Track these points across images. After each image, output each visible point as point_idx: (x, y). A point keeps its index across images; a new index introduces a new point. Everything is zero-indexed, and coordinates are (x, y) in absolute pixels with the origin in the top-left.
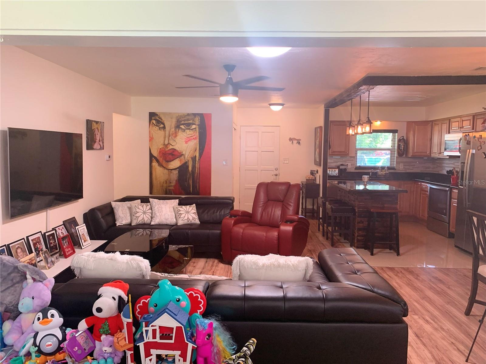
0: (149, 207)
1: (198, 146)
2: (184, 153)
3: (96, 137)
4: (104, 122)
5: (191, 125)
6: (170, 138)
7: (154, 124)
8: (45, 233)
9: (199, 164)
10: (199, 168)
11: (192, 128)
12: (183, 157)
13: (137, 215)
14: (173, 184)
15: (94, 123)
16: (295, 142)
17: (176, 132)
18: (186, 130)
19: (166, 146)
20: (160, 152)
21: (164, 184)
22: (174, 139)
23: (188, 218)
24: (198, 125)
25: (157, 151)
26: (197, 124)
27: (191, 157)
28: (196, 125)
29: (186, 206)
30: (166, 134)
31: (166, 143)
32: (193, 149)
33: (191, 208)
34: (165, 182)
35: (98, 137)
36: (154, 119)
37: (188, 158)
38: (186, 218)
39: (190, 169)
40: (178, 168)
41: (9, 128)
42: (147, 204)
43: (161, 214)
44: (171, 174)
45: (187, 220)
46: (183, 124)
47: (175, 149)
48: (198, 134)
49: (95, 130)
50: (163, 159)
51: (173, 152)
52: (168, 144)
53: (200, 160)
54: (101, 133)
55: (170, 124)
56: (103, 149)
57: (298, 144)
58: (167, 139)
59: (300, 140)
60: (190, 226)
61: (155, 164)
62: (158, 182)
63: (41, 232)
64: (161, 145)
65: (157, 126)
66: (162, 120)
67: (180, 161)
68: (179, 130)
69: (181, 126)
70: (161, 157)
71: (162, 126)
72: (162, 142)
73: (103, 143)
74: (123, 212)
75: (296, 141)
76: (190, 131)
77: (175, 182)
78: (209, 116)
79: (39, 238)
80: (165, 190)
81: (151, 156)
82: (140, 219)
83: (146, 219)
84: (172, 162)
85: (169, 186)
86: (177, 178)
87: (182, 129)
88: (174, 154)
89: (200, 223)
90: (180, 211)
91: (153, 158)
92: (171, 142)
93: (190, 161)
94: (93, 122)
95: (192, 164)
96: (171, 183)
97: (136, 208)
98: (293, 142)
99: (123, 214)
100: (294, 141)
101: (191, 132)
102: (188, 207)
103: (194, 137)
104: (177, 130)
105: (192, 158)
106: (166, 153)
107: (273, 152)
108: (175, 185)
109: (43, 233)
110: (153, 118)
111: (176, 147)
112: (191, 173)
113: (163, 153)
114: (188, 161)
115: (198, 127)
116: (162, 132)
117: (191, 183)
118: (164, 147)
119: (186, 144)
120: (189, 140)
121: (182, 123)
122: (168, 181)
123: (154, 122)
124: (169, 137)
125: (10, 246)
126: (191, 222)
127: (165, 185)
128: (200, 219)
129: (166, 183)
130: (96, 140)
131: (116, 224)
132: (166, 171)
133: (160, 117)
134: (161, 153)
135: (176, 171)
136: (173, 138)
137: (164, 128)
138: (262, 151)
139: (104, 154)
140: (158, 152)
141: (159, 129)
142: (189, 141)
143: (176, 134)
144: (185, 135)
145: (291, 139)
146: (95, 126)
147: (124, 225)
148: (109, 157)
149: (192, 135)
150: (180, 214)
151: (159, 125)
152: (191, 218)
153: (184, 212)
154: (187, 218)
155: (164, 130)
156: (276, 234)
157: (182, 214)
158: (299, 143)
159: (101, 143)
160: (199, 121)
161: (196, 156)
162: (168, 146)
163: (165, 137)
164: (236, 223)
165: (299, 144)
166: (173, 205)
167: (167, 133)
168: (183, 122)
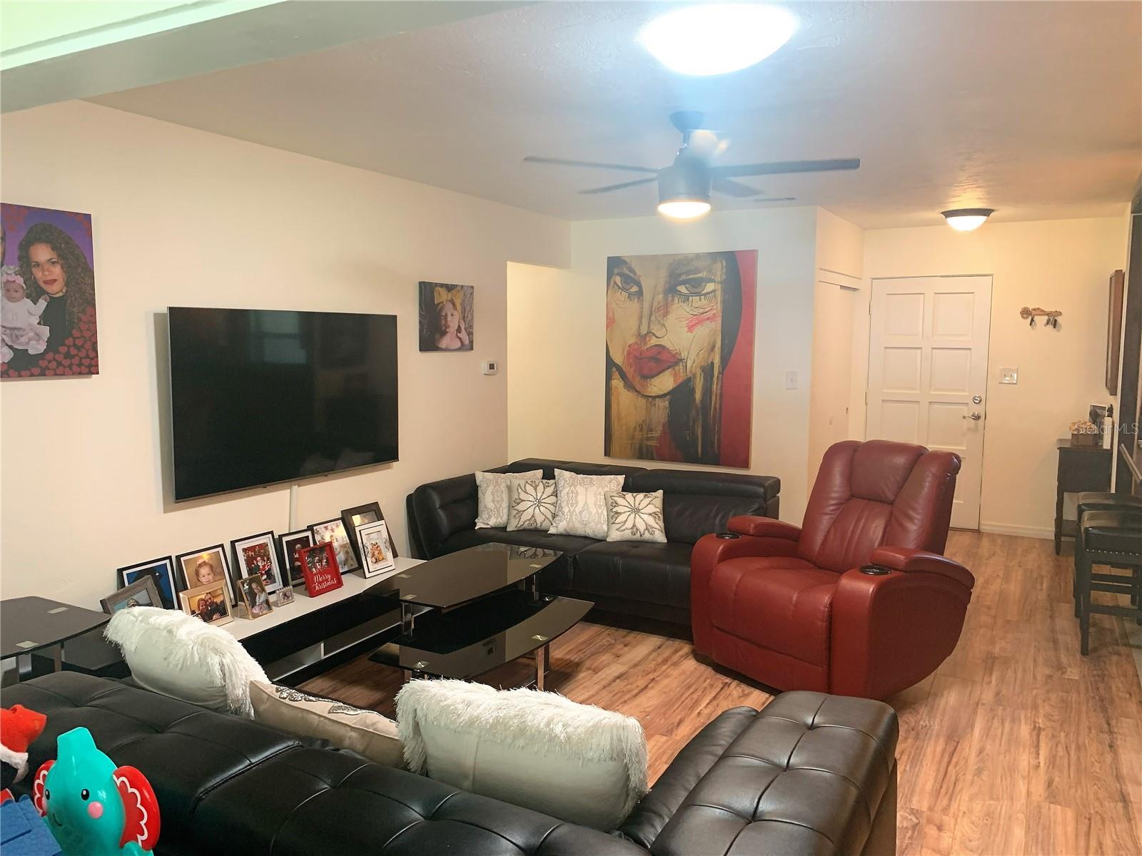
0: (550, 490)
1: (720, 337)
2: (684, 355)
3: (446, 322)
4: (472, 287)
5: (703, 284)
6: (653, 318)
7: (617, 285)
8: (280, 536)
9: (720, 385)
10: (721, 394)
11: (705, 292)
12: (681, 365)
13: (520, 507)
14: (657, 434)
15: (443, 291)
16: (1040, 320)
17: (667, 304)
18: (690, 298)
19: (643, 338)
20: (629, 353)
21: (636, 433)
22: (662, 322)
23: (634, 526)
24: (721, 283)
25: (623, 352)
26: (719, 280)
27: (702, 366)
28: (715, 282)
29: (635, 494)
30: (644, 309)
31: (644, 330)
32: (706, 345)
33: (647, 500)
34: (638, 428)
35: (453, 322)
36: (618, 274)
37: (694, 369)
38: (629, 524)
39: (698, 396)
40: (668, 394)
41: (170, 308)
42: (548, 481)
43: (574, 510)
44: (653, 408)
45: (630, 531)
46: (683, 283)
47: (663, 347)
48: (719, 304)
49: (444, 305)
50: (634, 371)
51: (659, 353)
52: (648, 333)
53: (722, 374)
54: (464, 311)
55: (652, 283)
56: (472, 349)
57: (1050, 327)
58: (645, 321)
59: (1060, 314)
60: (635, 547)
61: (617, 383)
62: (624, 428)
63: (272, 533)
64: (632, 336)
65: (624, 289)
66: (635, 274)
67: (675, 376)
68: (673, 297)
69: (679, 288)
70: (631, 367)
71: (635, 289)
72: (635, 329)
73: (470, 334)
74: (494, 498)
75: (1046, 318)
76: (700, 300)
77: (660, 428)
78: (751, 256)
79: (264, 546)
80: (637, 446)
81: (610, 363)
82: (526, 516)
83: (539, 519)
84: (655, 378)
85: (648, 439)
86: (667, 419)
87: (680, 294)
88: (661, 359)
89: (665, 541)
90: (617, 504)
91: (614, 369)
92: (656, 329)
93: (698, 376)
94: (437, 288)
95: (703, 386)
96: (651, 430)
97: (520, 489)
98: (1032, 320)
99: (493, 501)
100: (1036, 318)
101: (704, 301)
102: (641, 496)
103: (710, 314)
104: (670, 299)
105: (703, 369)
106: (643, 356)
107: (968, 351)
108: (661, 436)
109: (276, 537)
110: (616, 271)
111: (664, 342)
112: (699, 405)
113: (636, 357)
114: (694, 375)
115: (722, 288)
116: (634, 306)
117: (699, 433)
118: (639, 342)
119: (689, 333)
120: (698, 323)
121: (681, 279)
122: (645, 427)
123: (618, 279)
124: (651, 315)
125: (182, 559)
126: (641, 535)
127: (638, 435)
128: (667, 531)
129: (641, 430)
130: (446, 328)
131: (475, 524)
132: (642, 401)
133: (631, 267)
134: (632, 356)
135: (664, 402)
136: (660, 319)
137: (640, 293)
138: (933, 348)
139: (476, 361)
140: (625, 352)
141: (628, 297)
142: (696, 324)
143: (667, 308)
144: (688, 309)
145: (1026, 313)
146: (441, 296)
147: (492, 528)
148: (492, 367)
149: (706, 310)
150: (617, 513)
151: (627, 287)
152: (641, 527)
153: (629, 510)
154: (630, 526)
155: (638, 298)
156: (826, 599)
157: (620, 513)
158: (1055, 324)
159: (464, 335)
160: (724, 271)
161: (712, 363)
162: (647, 339)
163: (641, 318)
164: (728, 555)
165: (1055, 327)
166: (606, 489)
167: (646, 305)
168: (683, 277)
